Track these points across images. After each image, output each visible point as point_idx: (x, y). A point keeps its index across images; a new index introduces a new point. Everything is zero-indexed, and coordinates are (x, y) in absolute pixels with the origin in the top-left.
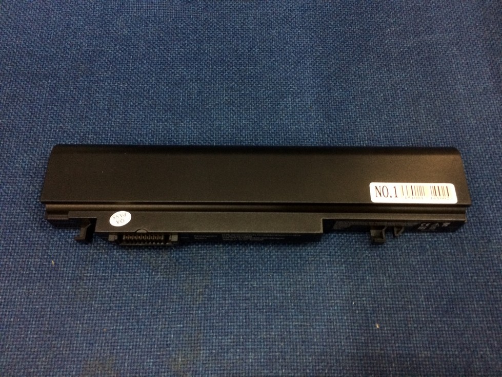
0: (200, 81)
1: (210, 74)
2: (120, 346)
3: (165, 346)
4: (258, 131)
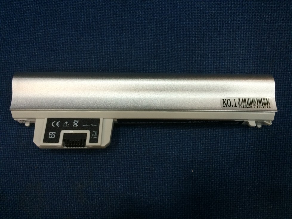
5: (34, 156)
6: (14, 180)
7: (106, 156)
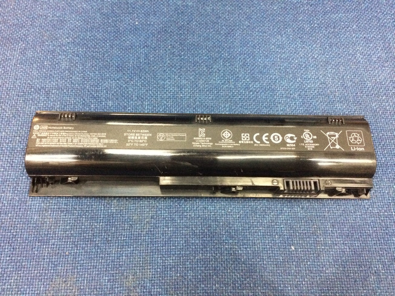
0: (147, 47)
1: (155, 42)
2: (80, 266)
3: (118, 266)
4: (195, 89)
5: (66, 236)
6: (35, 274)
7: (168, 233)
